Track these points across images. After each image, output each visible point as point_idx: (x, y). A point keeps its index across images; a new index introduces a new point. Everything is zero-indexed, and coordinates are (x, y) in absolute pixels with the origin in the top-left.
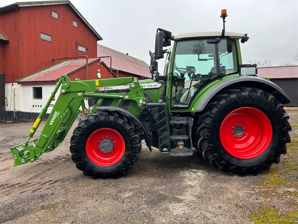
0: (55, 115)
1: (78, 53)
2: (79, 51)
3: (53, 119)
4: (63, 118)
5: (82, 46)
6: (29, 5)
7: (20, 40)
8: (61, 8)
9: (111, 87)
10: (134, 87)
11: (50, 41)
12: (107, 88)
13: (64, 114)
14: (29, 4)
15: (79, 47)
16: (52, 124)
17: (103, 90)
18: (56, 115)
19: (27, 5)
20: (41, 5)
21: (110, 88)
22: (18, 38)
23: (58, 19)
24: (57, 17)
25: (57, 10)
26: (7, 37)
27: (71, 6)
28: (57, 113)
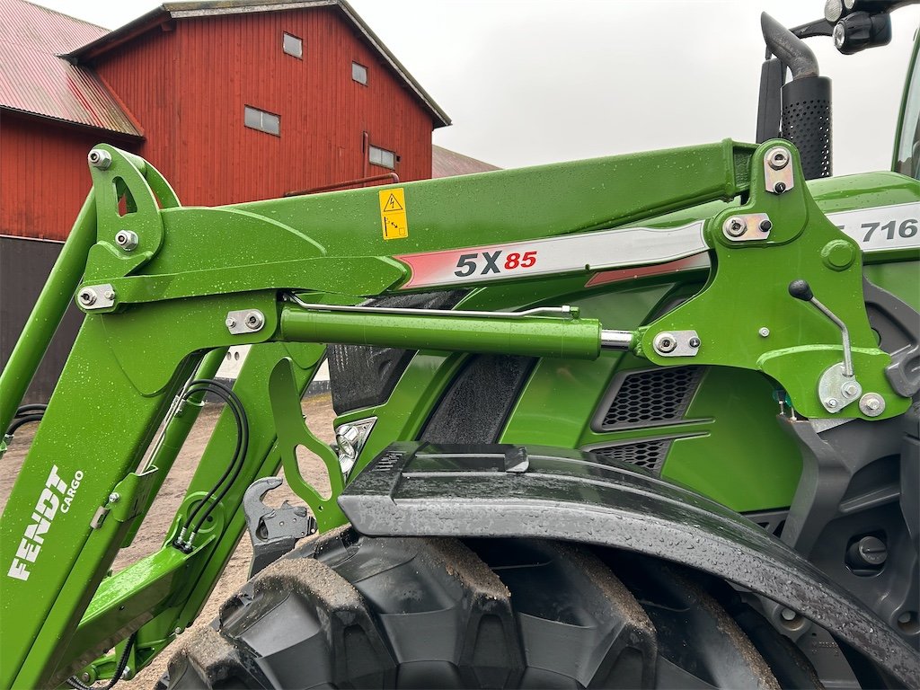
0: (48, 504)
1: (369, 169)
2: (371, 164)
3: (30, 531)
4: (110, 526)
5: (383, 149)
6: (207, 13)
7: (177, 132)
8: (315, 21)
9: (522, 248)
10: (753, 233)
11: (277, 132)
12: (481, 263)
13: (114, 496)
14: (205, 9)
15: (372, 150)
16: (25, 576)
17: (448, 277)
18: (55, 501)
19: (201, 13)
20: (246, 11)
21: (513, 261)
22: (170, 126)
23: (305, 59)
24: (299, 54)
25: (299, 29)
26: (138, 125)
27: (347, 12)
28: (62, 487)
